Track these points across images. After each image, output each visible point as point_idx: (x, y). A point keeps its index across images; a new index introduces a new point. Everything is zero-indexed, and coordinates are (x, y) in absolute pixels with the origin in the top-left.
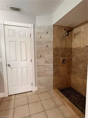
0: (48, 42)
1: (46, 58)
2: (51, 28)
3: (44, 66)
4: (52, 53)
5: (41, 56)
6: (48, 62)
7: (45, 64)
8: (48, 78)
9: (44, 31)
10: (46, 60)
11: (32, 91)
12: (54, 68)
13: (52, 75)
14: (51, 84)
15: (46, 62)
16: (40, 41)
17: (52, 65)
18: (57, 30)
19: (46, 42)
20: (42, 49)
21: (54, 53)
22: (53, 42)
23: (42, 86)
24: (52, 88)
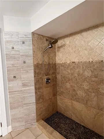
0: (26, 56)
1: (24, 79)
2: (29, 36)
3: (21, 91)
4: (33, 71)
5: (15, 77)
6: (26, 85)
7: (23, 89)
8: (28, 107)
9: (19, 40)
10: (24, 82)
11: (2, 136)
12: (36, 93)
13: (33, 103)
14: (34, 115)
15: (24, 85)
16: (11, 53)
17: (33, 88)
18: (37, 39)
19: (22, 55)
20: (16, 66)
21: (35, 72)
22: (33, 56)
23: (20, 121)
24: (36, 121)
